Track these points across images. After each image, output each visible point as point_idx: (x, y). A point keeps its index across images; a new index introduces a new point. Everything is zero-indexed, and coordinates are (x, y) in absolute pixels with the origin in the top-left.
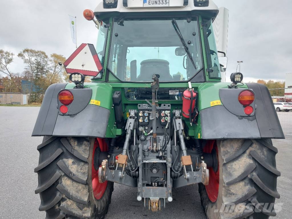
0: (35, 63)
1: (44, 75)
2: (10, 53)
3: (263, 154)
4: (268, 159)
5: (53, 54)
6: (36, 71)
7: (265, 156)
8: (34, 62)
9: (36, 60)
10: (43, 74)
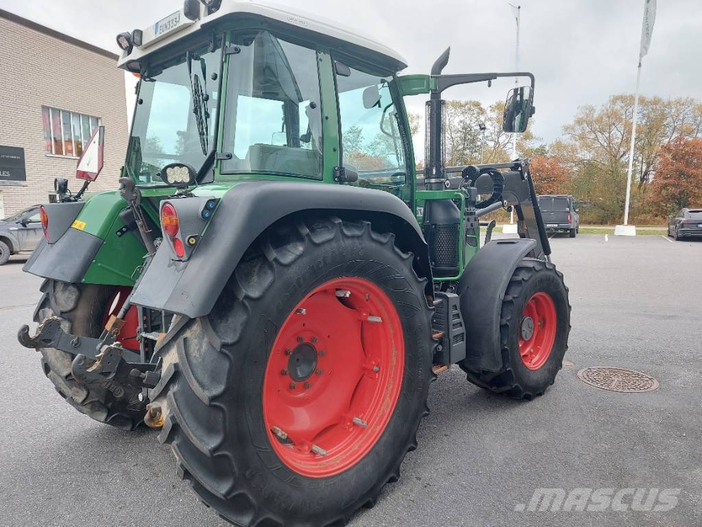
0: (461, 129)
1: (476, 155)
2: (414, 115)
3: (199, 350)
4: (203, 360)
5: (496, 103)
6: (461, 147)
7: (200, 355)
8: (459, 127)
9: (461, 122)
10: (476, 151)
